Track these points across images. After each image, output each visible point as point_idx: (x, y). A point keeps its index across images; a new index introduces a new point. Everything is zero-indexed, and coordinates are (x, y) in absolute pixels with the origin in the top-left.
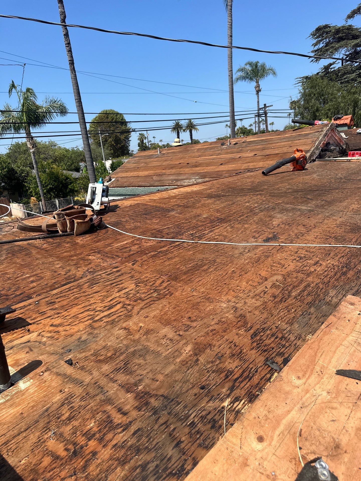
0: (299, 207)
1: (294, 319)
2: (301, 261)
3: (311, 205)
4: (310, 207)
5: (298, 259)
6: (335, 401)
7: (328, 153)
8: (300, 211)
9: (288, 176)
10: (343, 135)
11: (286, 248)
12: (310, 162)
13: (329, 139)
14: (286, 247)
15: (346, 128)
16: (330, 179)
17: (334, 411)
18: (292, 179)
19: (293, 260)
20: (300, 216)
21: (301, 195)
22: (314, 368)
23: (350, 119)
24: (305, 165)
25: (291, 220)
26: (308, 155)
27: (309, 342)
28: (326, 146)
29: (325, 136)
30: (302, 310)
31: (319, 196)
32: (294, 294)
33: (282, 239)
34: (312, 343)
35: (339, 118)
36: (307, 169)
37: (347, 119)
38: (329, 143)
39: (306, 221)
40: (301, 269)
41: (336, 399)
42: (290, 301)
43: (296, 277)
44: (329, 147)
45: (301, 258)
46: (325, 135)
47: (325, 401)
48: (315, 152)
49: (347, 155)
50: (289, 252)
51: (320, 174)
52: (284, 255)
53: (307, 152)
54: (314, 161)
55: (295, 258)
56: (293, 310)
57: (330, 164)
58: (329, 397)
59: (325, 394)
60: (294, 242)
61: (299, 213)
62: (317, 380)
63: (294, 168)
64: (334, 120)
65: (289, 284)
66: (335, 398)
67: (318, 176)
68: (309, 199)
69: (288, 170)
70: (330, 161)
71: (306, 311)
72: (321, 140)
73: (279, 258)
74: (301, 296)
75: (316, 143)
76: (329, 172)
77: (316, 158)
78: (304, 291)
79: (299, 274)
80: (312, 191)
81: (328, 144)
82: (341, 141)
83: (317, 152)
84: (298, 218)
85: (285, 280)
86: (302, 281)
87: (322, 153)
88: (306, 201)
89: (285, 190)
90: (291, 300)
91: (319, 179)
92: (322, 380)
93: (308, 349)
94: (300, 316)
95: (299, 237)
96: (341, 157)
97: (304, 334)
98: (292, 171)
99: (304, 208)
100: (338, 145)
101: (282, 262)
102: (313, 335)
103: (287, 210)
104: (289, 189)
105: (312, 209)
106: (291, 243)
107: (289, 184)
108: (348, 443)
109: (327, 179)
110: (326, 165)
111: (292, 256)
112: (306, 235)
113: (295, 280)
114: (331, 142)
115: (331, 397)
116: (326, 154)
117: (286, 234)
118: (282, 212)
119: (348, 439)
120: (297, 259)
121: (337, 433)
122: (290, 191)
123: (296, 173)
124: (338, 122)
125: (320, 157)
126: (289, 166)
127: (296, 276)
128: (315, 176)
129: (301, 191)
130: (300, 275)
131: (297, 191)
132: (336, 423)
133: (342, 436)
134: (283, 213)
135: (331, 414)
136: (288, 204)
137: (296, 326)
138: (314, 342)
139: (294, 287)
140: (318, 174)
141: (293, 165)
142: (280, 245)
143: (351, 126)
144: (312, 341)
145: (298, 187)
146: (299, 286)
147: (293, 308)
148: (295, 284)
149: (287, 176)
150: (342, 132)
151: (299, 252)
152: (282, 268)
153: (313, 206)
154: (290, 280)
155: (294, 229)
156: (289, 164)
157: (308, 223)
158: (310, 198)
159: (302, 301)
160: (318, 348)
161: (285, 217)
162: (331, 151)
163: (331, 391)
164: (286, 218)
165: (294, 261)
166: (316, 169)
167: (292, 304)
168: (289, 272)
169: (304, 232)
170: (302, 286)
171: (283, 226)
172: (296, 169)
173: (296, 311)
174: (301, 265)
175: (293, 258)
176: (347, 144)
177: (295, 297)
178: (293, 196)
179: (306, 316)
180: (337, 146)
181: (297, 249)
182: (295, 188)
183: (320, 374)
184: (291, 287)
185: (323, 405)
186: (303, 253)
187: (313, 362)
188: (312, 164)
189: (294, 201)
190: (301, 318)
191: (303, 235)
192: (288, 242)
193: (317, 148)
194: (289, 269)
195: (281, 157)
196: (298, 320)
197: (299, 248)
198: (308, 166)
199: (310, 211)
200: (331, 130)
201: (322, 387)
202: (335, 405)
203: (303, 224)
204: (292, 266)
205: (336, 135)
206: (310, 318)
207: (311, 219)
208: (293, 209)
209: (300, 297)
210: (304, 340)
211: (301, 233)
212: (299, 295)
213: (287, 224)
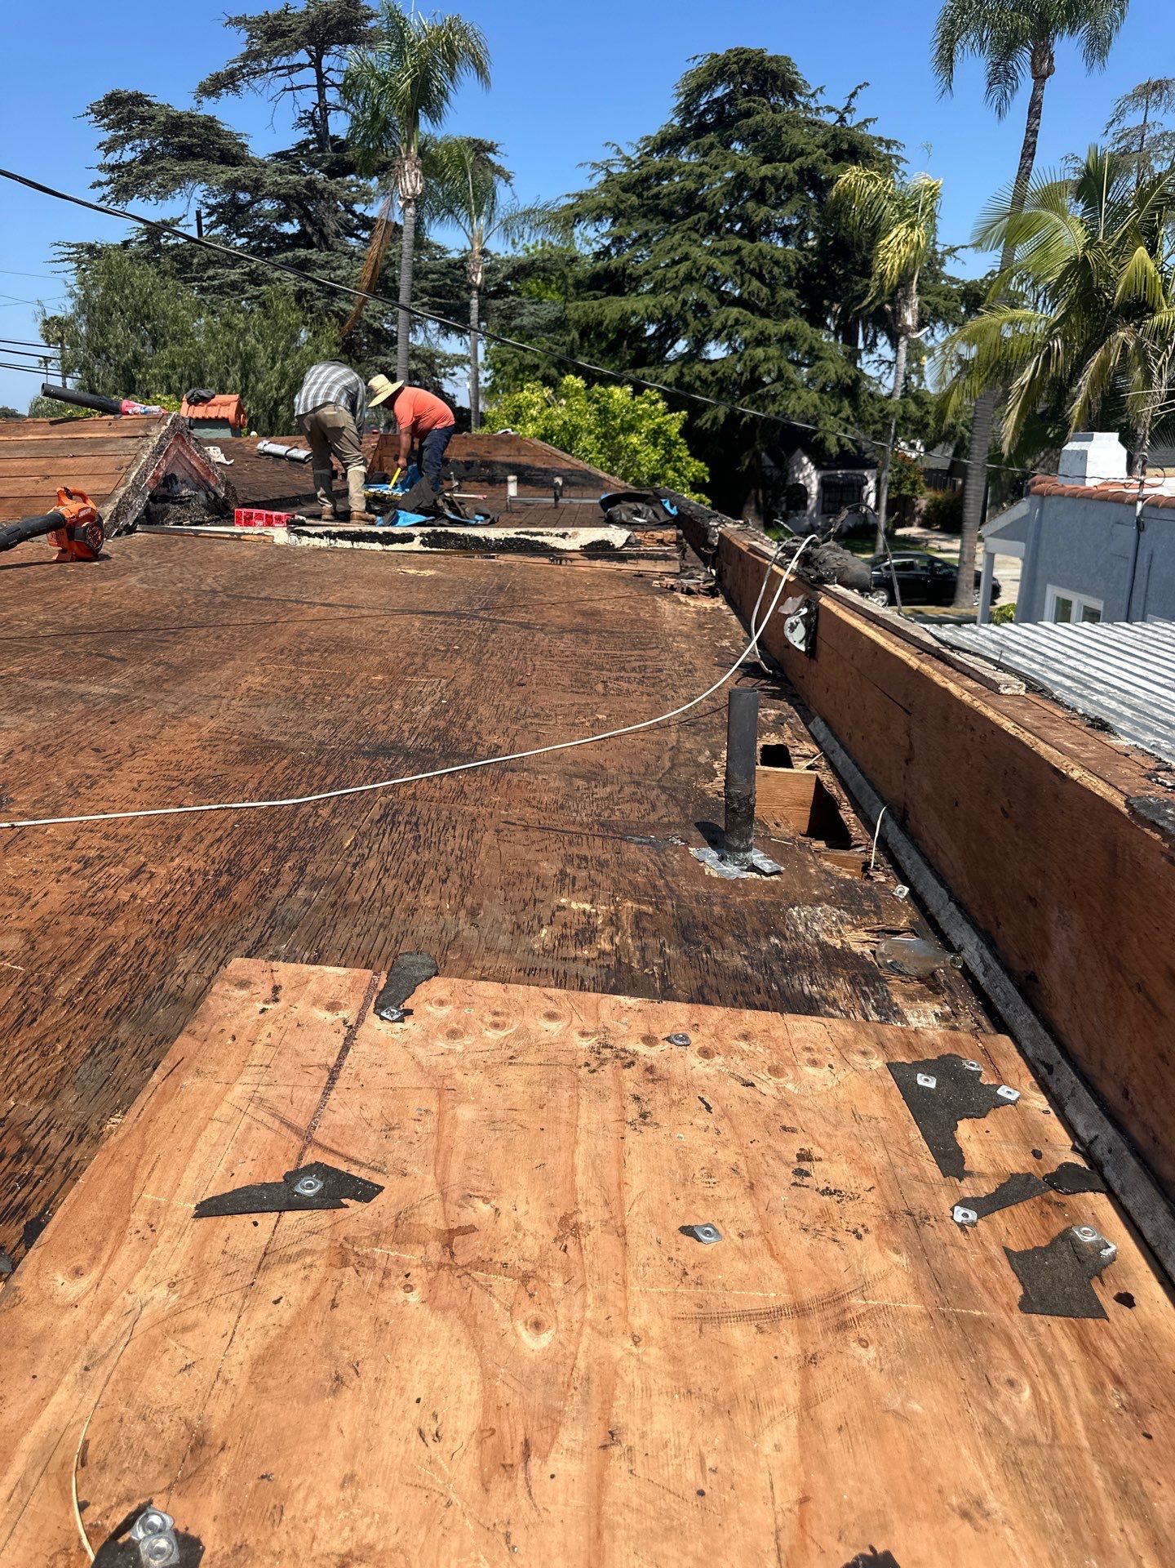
0: (82, 688)
1: (61, 1077)
2: (88, 872)
3: (120, 681)
4: (116, 686)
5: (76, 867)
6: (190, 1304)
7: (174, 509)
8: (85, 702)
9: (45, 579)
10: (216, 454)
11: (37, 835)
12: (118, 534)
13: (172, 464)
14: (36, 831)
15: (225, 434)
16: (180, 594)
17: (189, 1339)
18: (57, 589)
19: (61, 873)
20: (83, 718)
21: (86, 645)
22: (128, 1220)
23: (234, 405)
24: (100, 542)
25: (52, 733)
26: (107, 510)
27: (113, 1138)
28: (165, 485)
29: (160, 453)
30: (88, 1039)
31: (147, 648)
32: (62, 991)
33: (22, 802)
34: (122, 1141)
35: (205, 400)
36: (107, 557)
37: (225, 406)
38: (173, 476)
39: (104, 735)
40: (87, 901)
41: (195, 1296)
42: (48, 1019)
43: (70, 933)
44: (175, 488)
45: (87, 863)
46: (159, 451)
47: (164, 1315)
48: (129, 504)
49: (230, 519)
50: (47, 848)
51: (150, 574)
52: (30, 859)
53: (102, 499)
54: (130, 530)
55: (68, 864)
56: (60, 1048)
57: (181, 544)
58: (174, 1297)
59: (161, 1292)
60: (65, 809)
61: (81, 707)
62: (137, 1256)
63: (63, 551)
64: (189, 402)
65: (45, 960)
66: (191, 1293)
67: (142, 581)
68: (113, 658)
69: (45, 558)
70: (181, 533)
71: (103, 1039)
72: (146, 464)
73: (11, 872)
74: (85, 992)
75: (130, 474)
76: (177, 570)
77: (137, 521)
78: (95, 973)
79: (81, 918)
80: (122, 632)
81: (169, 480)
82: (209, 474)
83: (139, 504)
84: (79, 727)
85: (33, 948)
86: (90, 940)
87: (154, 508)
88: (105, 667)
89: (32, 627)
90: (54, 1014)
91: (146, 591)
92: (154, 1252)
93: (109, 1164)
94: (83, 1061)
95: (82, 790)
96: (216, 522)
97: (97, 1117)
98: (57, 561)
99: (97, 689)
100: (202, 485)
101: (23, 886)
102: (124, 1113)
103: (39, 700)
104: (47, 623)
105: (123, 692)
106: (54, 814)
107: (46, 607)
108: (230, 1416)
109: (172, 593)
110: (167, 547)
111: (56, 860)
112: (103, 781)
113: (66, 940)
114: (180, 474)
115: (180, 1297)
116: (166, 511)
117: (37, 785)
118: (24, 705)
119: (227, 1406)
120: (74, 869)
121: (199, 1401)
122: (49, 630)
123: (71, 567)
124: (199, 412)
125: (150, 518)
126: (46, 546)
127: (68, 927)
128: (133, 580)
129: (88, 631)
130: (86, 922)
131: (72, 633)
132: (194, 1371)
133: (212, 1403)
134: (25, 709)
135: (181, 1351)
136: (42, 676)
137: (70, 1097)
138: (128, 1135)
139: (63, 966)
140: (142, 574)
141: (59, 543)
142: (13, 827)
143: (242, 427)
144: (121, 1135)
145: (78, 619)
146: (80, 959)
147: (58, 1040)
148: (67, 957)
149: (37, 580)
150: (212, 443)
151: (79, 844)
152: (22, 905)
153: (128, 683)
154: (49, 944)
155: (62, 764)
156: (43, 537)
157: (112, 740)
158: (118, 655)
159: (89, 1009)
160: (139, 1152)
161: (32, 726)
162: (183, 502)
163: (181, 1276)
164: (36, 727)
165: (65, 876)
166: (136, 559)
167: (56, 1027)
168: (47, 918)
169: (98, 772)
170: (90, 959)
171: (24, 757)
172: (68, 556)
173: (68, 1047)
174: (87, 885)
175: (61, 864)
176: (228, 484)
177: (68, 1000)
178: (61, 647)
179: (102, 1056)
180: (198, 488)
181: (75, 833)
182: (68, 620)
183: (149, 1233)
184: (55, 966)
185: (156, 1331)
186: (92, 845)
187: (124, 1203)
188: (125, 540)
189: (63, 667)
190: (87, 1065)
191: (96, 782)
192: (43, 811)
193: (135, 489)
194: (44, 908)
195: (17, 509)
196: (75, 1078)
197: (81, 829)
198: (108, 546)
199: (117, 700)
200: (177, 437)
201: (153, 1274)
202: (190, 1317)
203: (94, 745)
204: (54, 895)
205: (192, 454)
206: (117, 1060)
207: (122, 725)
208: (61, 694)
209: (83, 1000)
210: (97, 1139)
211: (88, 777)
212: (81, 990)
213: (38, 748)
